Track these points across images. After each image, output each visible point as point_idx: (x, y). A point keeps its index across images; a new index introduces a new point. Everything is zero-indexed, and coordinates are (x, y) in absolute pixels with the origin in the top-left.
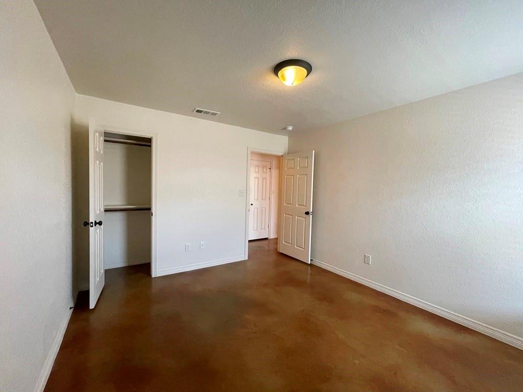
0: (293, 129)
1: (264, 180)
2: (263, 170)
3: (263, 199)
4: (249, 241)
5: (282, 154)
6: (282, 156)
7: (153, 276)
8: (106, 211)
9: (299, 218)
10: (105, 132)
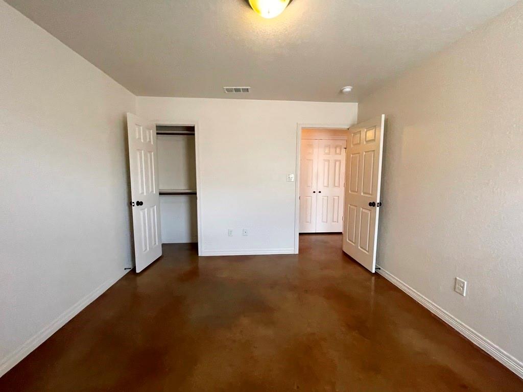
0: (352, 90)
1: (338, 163)
2: (336, 151)
3: (335, 186)
4: (300, 234)
5: (347, 127)
6: (348, 129)
7: (200, 255)
8: (161, 194)
9: (364, 210)
10: (157, 126)
